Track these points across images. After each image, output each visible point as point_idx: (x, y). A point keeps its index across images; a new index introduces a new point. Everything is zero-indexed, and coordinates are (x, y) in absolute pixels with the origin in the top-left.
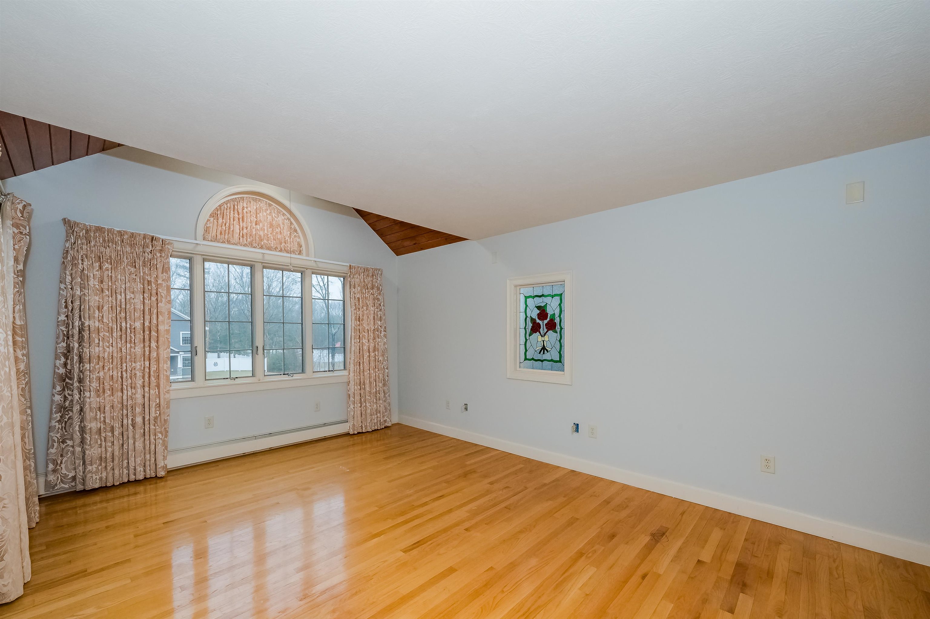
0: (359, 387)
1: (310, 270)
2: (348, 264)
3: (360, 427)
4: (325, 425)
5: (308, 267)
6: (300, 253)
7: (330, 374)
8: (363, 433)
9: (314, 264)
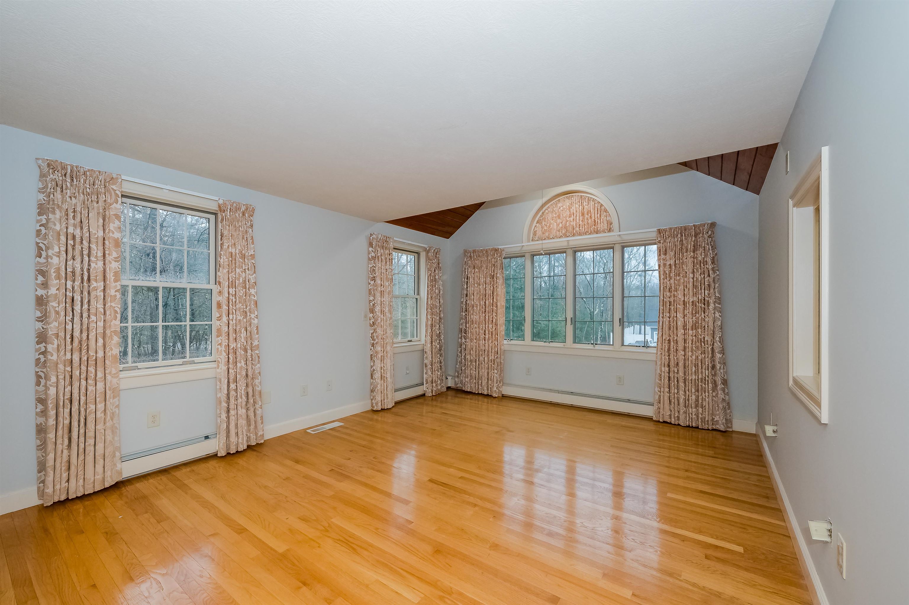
0: (667, 369)
1: (618, 245)
2: (655, 229)
3: (667, 415)
4: (629, 401)
5: (615, 243)
6: (610, 230)
7: (644, 350)
8: (671, 423)
9: (618, 239)
